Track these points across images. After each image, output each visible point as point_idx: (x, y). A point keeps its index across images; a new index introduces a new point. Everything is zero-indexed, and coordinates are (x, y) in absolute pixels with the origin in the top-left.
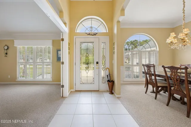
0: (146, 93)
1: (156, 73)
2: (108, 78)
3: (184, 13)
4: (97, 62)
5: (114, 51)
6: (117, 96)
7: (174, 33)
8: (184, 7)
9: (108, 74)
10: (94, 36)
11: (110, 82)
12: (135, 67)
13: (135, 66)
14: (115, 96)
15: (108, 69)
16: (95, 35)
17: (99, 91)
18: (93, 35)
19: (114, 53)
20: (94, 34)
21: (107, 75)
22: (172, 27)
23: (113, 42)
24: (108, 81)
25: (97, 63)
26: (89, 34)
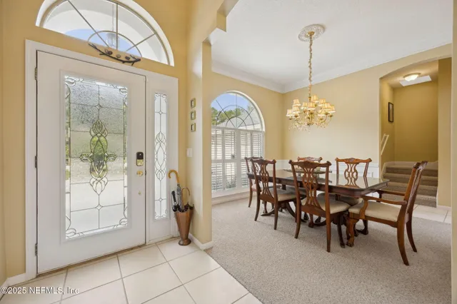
0: (256, 220)
1: (277, 176)
2: (175, 201)
3: (310, 67)
4: (138, 154)
5: (191, 122)
6: (204, 246)
7: (298, 101)
8: (311, 57)
9: (174, 188)
10: (127, 67)
11: (183, 211)
12: (228, 165)
13: (229, 161)
14: (198, 248)
15: (173, 175)
16: (133, 62)
17: (144, 245)
18: (124, 62)
19: (193, 128)
20: (126, 58)
21: (173, 193)
22: (279, 91)
23: (192, 98)
24: (176, 208)
25: (140, 156)
26: (108, 54)
